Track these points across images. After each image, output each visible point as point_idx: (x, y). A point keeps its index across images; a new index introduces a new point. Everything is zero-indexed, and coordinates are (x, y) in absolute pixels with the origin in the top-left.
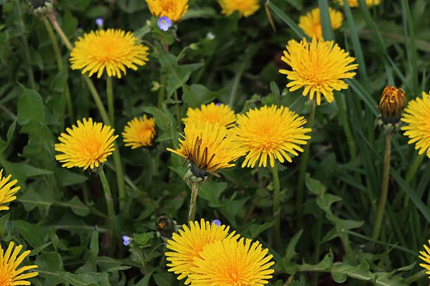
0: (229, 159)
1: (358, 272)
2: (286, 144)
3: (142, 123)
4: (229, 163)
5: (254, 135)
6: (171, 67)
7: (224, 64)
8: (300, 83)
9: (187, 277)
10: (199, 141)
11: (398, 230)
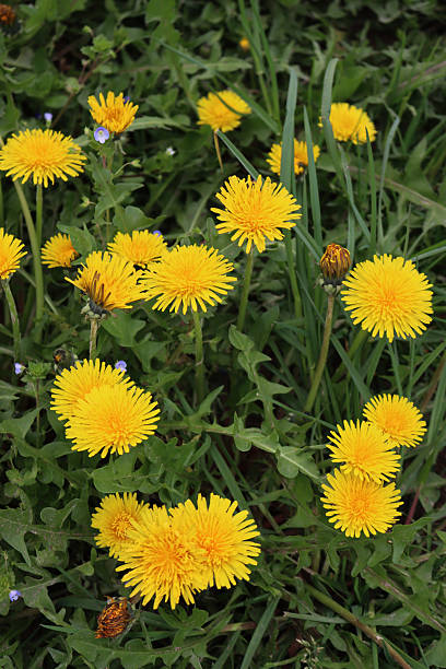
0: (127, 300)
1: (267, 443)
2: (204, 292)
3: (66, 240)
4: (127, 304)
5: (171, 276)
6: (105, 184)
7: (192, 182)
8: (231, 226)
9: (68, 420)
10: (97, 275)
11: (334, 403)
